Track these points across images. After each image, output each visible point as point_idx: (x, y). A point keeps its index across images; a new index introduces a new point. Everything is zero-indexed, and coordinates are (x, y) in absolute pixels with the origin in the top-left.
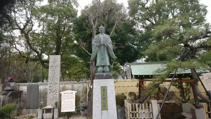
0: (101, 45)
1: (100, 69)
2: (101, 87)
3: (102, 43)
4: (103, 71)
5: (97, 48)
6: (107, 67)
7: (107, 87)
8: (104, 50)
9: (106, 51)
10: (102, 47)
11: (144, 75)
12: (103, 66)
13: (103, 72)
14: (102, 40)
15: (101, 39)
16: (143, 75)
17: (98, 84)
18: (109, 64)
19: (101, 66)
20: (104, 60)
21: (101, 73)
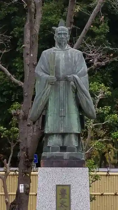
0: (58, 80)
1: (54, 141)
2: (57, 186)
4: (61, 147)
5: (50, 86)
7: (69, 186)
8: (67, 93)
9: (71, 95)
10: (62, 83)
12: (63, 135)
13: (63, 149)
14: (62, 65)
15: (58, 61)
18: (80, 130)
19: (56, 134)
20: (66, 118)
21: (58, 153)
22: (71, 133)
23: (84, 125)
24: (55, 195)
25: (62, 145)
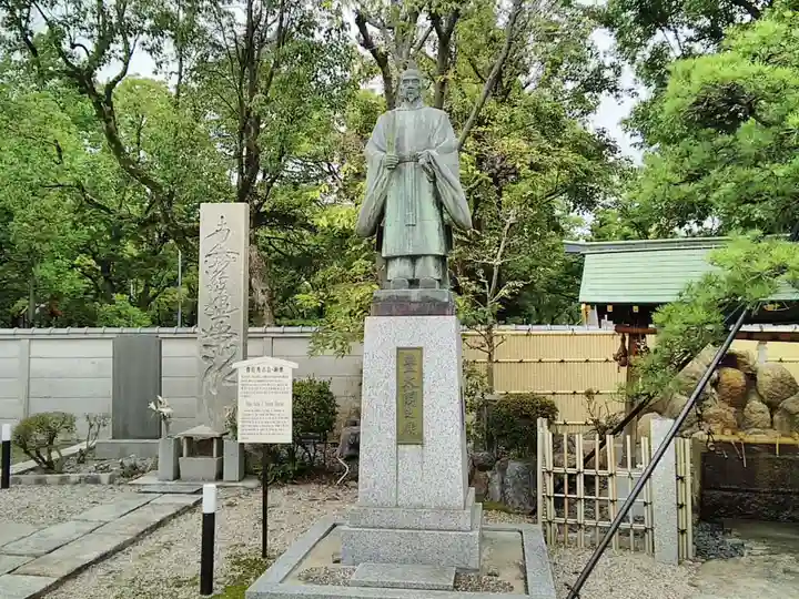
0: (402, 161)
1: (397, 270)
2: (398, 349)
3: (407, 152)
4: (409, 281)
5: (387, 172)
6: (430, 260)
7: (421, 349)
8: (416, 182)
9: (426, 187)
10: (409, 167)
11: (636, 304)
12: (414, 258)
13: (413, 283)
14: (409, 135)
15: (403, 128)
16: (631, 305)
17: (383, 336)
18: (443, 248)
19: (401, 257)
20: (418, 227)
21: (403, 291)
22: (426, 255)
23: (451, 236)
24: (395, 367)
25: (411, 278)
